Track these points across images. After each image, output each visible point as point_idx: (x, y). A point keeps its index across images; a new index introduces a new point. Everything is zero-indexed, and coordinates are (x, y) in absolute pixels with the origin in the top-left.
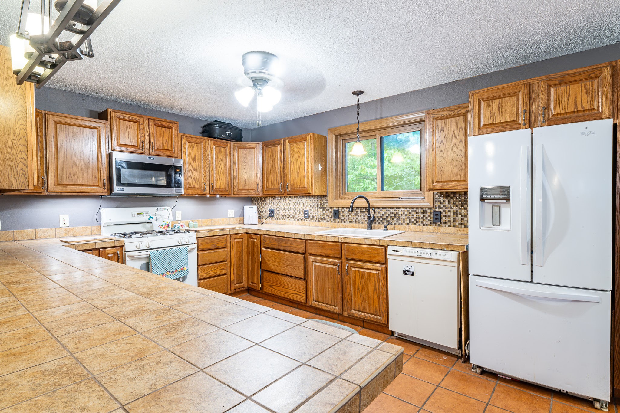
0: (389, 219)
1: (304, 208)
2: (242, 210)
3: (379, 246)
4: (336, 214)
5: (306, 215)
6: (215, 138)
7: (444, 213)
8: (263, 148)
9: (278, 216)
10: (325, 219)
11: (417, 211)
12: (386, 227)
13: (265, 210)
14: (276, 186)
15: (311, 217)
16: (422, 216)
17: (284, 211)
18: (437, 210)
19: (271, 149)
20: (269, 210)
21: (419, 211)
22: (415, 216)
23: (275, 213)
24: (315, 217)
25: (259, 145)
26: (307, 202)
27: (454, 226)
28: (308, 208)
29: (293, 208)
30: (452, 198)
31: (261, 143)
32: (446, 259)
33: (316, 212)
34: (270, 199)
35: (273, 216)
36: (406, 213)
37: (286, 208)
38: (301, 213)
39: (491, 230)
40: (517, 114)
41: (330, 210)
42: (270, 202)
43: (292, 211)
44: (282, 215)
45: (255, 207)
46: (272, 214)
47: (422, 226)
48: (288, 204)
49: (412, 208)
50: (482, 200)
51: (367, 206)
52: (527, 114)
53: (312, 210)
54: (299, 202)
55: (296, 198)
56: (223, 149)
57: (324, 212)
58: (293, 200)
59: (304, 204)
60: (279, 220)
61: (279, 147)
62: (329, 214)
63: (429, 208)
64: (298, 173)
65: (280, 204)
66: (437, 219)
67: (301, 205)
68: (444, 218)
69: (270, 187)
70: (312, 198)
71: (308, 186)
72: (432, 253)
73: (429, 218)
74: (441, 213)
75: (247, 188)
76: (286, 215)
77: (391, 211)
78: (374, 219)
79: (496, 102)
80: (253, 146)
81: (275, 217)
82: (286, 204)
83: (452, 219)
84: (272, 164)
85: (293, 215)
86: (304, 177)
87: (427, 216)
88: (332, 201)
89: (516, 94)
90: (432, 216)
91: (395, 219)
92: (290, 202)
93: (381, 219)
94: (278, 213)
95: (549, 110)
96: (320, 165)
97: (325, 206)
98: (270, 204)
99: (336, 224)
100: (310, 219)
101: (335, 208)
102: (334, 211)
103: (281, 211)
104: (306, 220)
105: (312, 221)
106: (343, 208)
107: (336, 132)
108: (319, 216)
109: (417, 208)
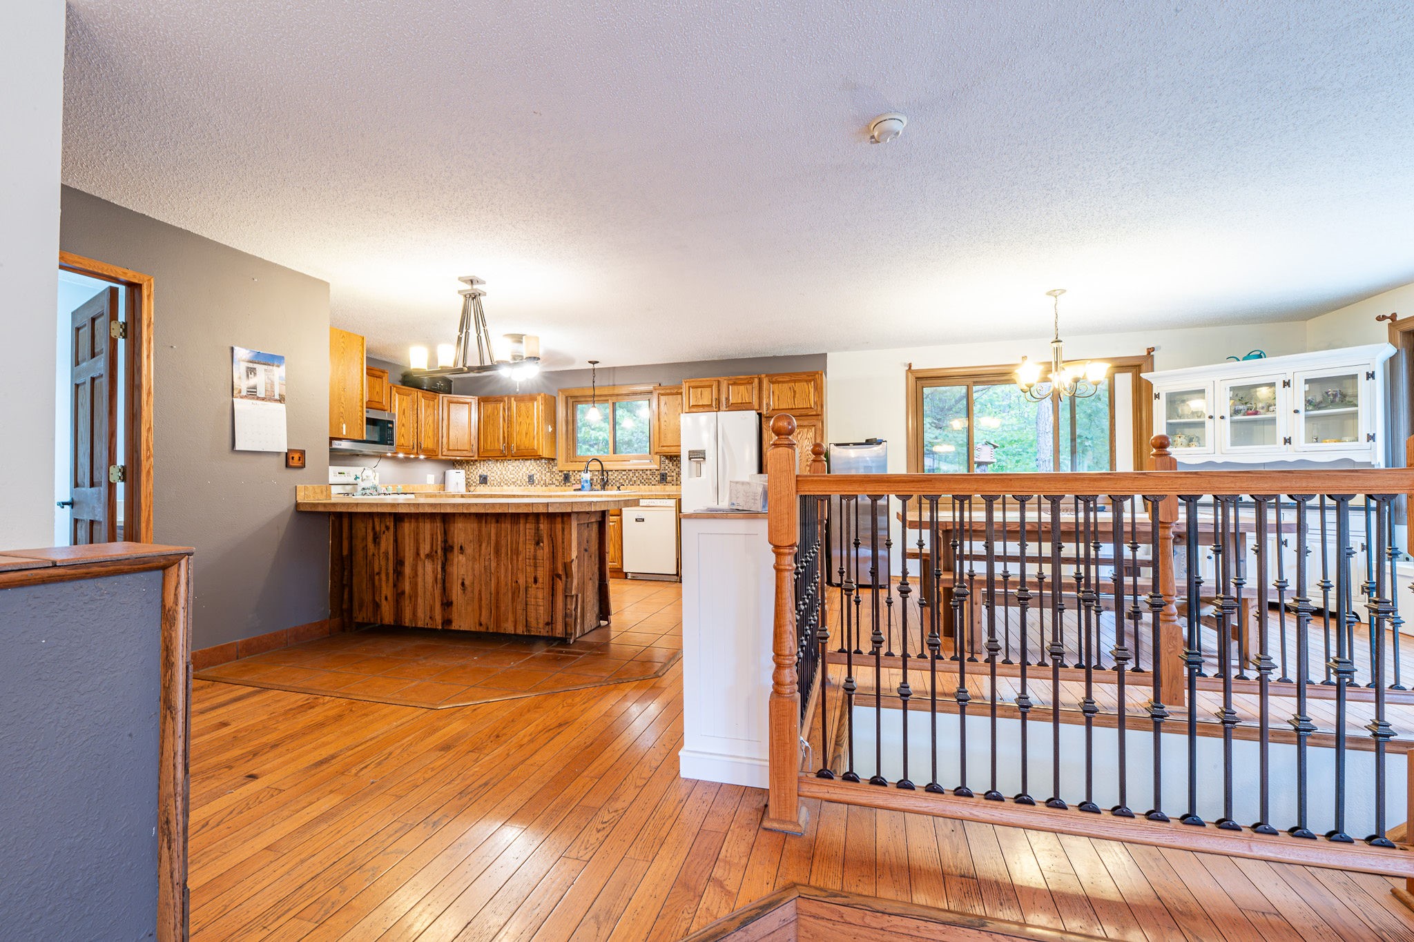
0: (621, 481)
1: (528, 472)
2: (442, 476)
4: (567, 478)
5: (531, 479)
6: (423, 389)
7: (669, 474)
8: (479, 403)
9: (492, 482)
10: (553, 484)
11: (647, 472)
12: (619, 488)
13: (474, 476)
14: (497, 447)
15: (537, 482)
16: (651, 477)
17: (502, 476)
18: (663, 472)
19: (490, 407)
20: (480, 476)
21: (648, 472)
22: (645, 477)
23: (488, 479)
24: (542, 482)
25: (473, 400)
26: (531, 466)
27: (677, 485)
28: (533, 472)
29: (514, 472)
30: (675, 461)
31: (477, 398)
32: (666, 505)
33: (543, 476)
34: (482, 463)
35: (486, 483)
36: (637, 475)
37: (504, 472)
38: (524, 478)
39: (695, 479)
40: (712, 400)
41: (560, 474)
42: (482, 467)
43: (512, 476)
44: (499, 480)
45: (463, 472)
46: (484, 480)
47: (650, 486)
48: (507, 468)
49: (643, 470)
50: (690, 459)
51: (600, 468)
52: (717, 401)
53: (538, 474)
54: (521, 466)
55: (517, 462)
56: (431, 403)
57: (552, 476)
58: (514, 464)
59: (530, 467)
60: (494, 487)
61: (502, 404)
62: (558, 478)
63: (656, 470)
64: (526, 434)
65: (495, 468)
66: (663, 479)
67: (525, 469)
68: (669, 478)
69: (489, 448)
70: (538, 462)
71: (538, 448)
72: (657, 502)
73: (657, 479)
74: (666, 474)
75: (459, 449)
76: (504, 480)
77: (623, 473)
78: (607, 481)
79: (700, 390)
80: (468, 401)
81: (488, 484)
82: (504, 468)
83: (675, 478)
84: (491, 422)
85: (514, 480)
86: (534, 438)
87: (655, 476)
88: (562, 464)
89: (711, 386)
90: (659, 476)
91: (627, 481)
92: (510, 466)
93: (614, 481)
94: (492, 478)
95: (729, 400)
96: (550, 426)
97: (554, 470)
98: (483, 469)
99: (566, 488)
100: (535, 484)
101: (565, 472)
102: (565, 474)
103: (497, 477)
104: (530, 486)
105: (538, 486)
106: (574, 471)
107: (567, 394)
108: (547, 480)
109: (647, 470)
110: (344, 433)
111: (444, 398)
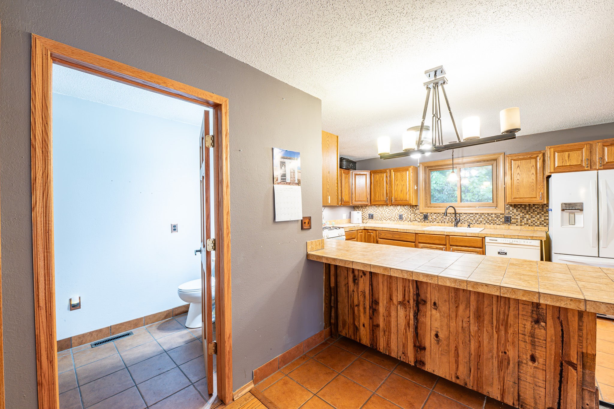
0: (469, 221)
1: (399, 213)
2: (349, 214)
3: (478, 237)
4: (426, 217)
5: (401, 217)
6: (343, 169)
7: (513, 217)
8: (371, 175)
9: (376, 218)
10: (416, 220)
11: (492, 215)
12: (469, 226)
13: (365, 214)
14: (382, 199)
15: (405, 219)
16: (496, 219)
17: (382, 215)
18: (507, 215)
19: (378, 176)
20: (369, 215)
21: (494, 216)
22: (490, 218)
23: (374, 216)
24: (408, 219)
25: (368, 173)
26: (401, 209)
27: (521, 225)
28: (402, 213)
29: (390, 213)
30: (519, 208)
31: (369, 171)
32: (532, 245)
33: (409, 216)
34: (370, 207)
35: (373, 218)
36: (483, 217)
37: (383, 213)
38: (396, 216)
39: (569, 228)
40: (582, 161)
41: (421, 215)
42: (370, 209)
43: (389, 215)
44: (380, 217)
45: (360, 212)
46: (371, 217)
47: (495, 225)
48: (385, 211)
49: (488, 214)
50: (563, 210)
51: (453, 211)
52: (589, 161)
53: (406, 214)
54: (394, 209)
55: (392, 207)
56: (347, 176)
57: (416, 216)
58: (390, 208)
59: (400, 210)
60: (377, 221)
61: (385, 174)
62: (420, 217)
63: (501, 214)
64: (401, 191)
65: (378, 210)
66: (508, 220)
67: (397, 211)
68: (513, 220)
69: (377, 200)
70: (406, 207)
71: (410, 199)
72: (522, 242)
73: (501, 220)
74: (511, 217)
75: (361, 200)
76: (383, 217)
77: (471, 215)
78: (459, 221)
79: (567, 153)
80: (365, 173)
81: (374, 219)
82: (383, 210)
83: (519, 220)
84: (379, 185)
85: (390, 217)
86: (407, 194)
87: (499, 219)
88: (422, 209)
89: (580, 149)
90: (503, 219)
91: (474, 221)
92: (387, 209)
93: (463, 221)
94: (376, 216)
95: (604, 159)
96: (415, 186)
97: (417, 212)
98: (371, 210)
99: (426, 223)
100: (403, 220)
101: (425, 214)
102: (424, 215)
103: (379, 215)
104: (400, 221)
105: (406, 221)
106: (432, 213)
107: (426, 165)
108: (412, 218)
109: (492, 214)
110: (329, 202)
111: (353, 173)
